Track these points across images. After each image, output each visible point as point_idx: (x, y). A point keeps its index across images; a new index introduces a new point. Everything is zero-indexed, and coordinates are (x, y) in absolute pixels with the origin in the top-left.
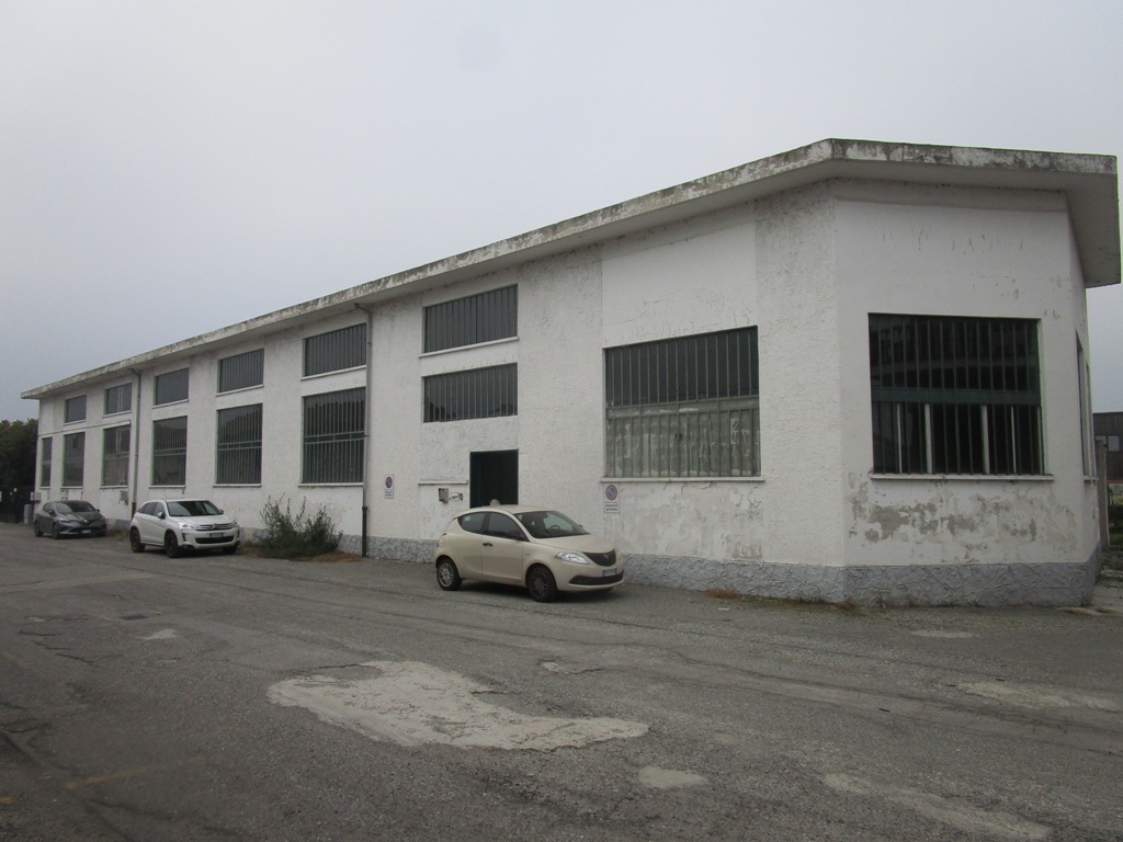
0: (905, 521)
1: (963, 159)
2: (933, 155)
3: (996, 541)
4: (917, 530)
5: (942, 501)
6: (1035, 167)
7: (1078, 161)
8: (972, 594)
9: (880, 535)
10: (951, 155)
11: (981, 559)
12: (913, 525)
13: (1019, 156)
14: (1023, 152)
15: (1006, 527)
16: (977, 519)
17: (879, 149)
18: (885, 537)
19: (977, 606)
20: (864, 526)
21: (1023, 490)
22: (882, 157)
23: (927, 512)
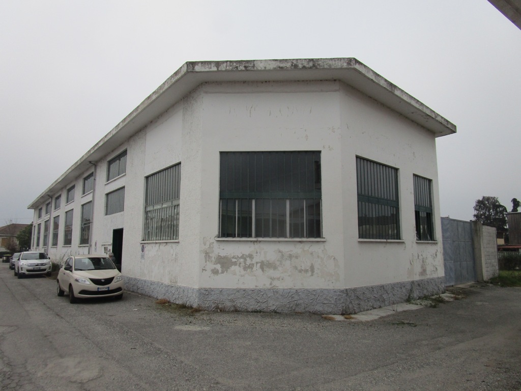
0: (235, 264)
1: (260, 66)
2: (243, 65)
3: (289, 276)
4: (242, 269)
5: (257, 253)
6: (304, 67)
7: (330, 62)
8: (272, 305)
9: (220, 272)
10: (254, 65)
11: (281, 285)
12: (239, 266)
13: (295, 62)
14: (297, 60)
15: (296, 268)
16: (278, 263)
17: (213, 65)
18: (223, 272)
19: (276, 312)
20: (210, 266)
21: (307, 247)
22: (215, 69)
23: (248, 259)
